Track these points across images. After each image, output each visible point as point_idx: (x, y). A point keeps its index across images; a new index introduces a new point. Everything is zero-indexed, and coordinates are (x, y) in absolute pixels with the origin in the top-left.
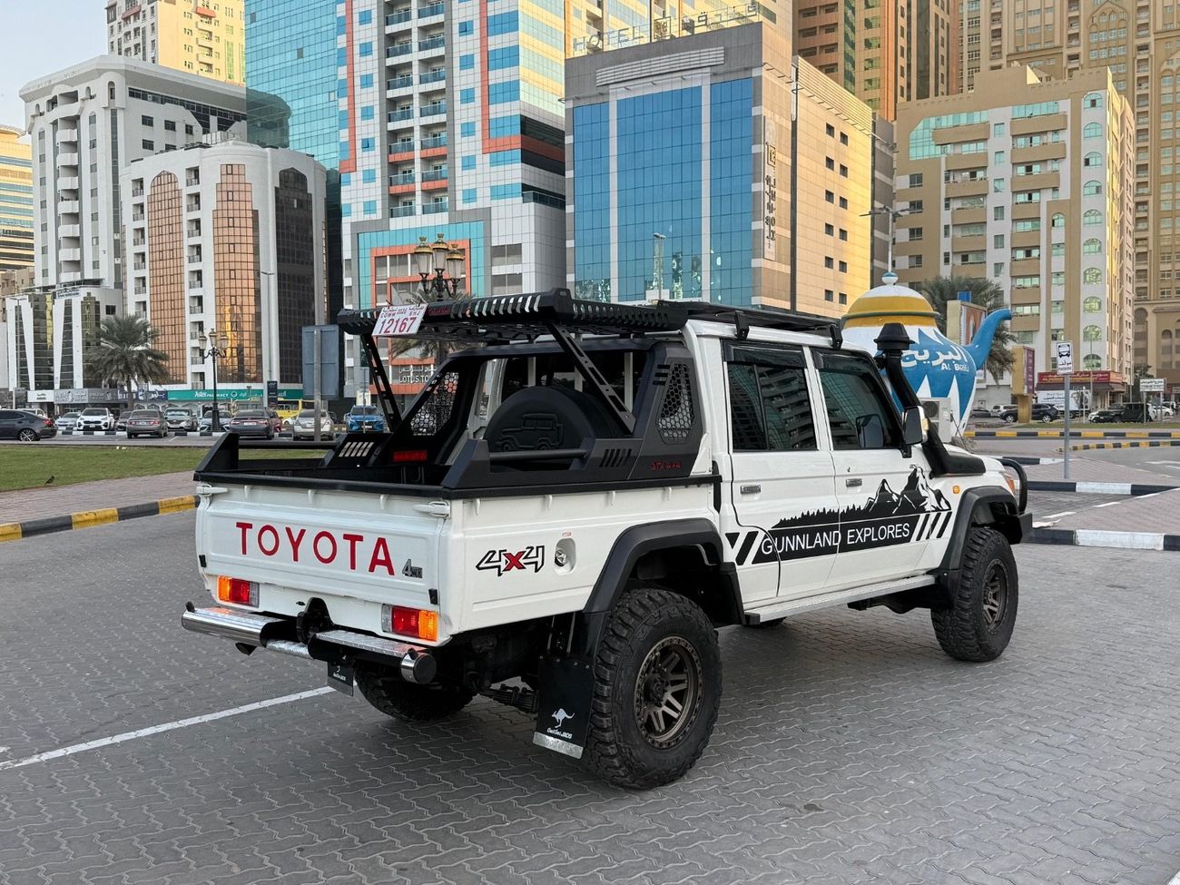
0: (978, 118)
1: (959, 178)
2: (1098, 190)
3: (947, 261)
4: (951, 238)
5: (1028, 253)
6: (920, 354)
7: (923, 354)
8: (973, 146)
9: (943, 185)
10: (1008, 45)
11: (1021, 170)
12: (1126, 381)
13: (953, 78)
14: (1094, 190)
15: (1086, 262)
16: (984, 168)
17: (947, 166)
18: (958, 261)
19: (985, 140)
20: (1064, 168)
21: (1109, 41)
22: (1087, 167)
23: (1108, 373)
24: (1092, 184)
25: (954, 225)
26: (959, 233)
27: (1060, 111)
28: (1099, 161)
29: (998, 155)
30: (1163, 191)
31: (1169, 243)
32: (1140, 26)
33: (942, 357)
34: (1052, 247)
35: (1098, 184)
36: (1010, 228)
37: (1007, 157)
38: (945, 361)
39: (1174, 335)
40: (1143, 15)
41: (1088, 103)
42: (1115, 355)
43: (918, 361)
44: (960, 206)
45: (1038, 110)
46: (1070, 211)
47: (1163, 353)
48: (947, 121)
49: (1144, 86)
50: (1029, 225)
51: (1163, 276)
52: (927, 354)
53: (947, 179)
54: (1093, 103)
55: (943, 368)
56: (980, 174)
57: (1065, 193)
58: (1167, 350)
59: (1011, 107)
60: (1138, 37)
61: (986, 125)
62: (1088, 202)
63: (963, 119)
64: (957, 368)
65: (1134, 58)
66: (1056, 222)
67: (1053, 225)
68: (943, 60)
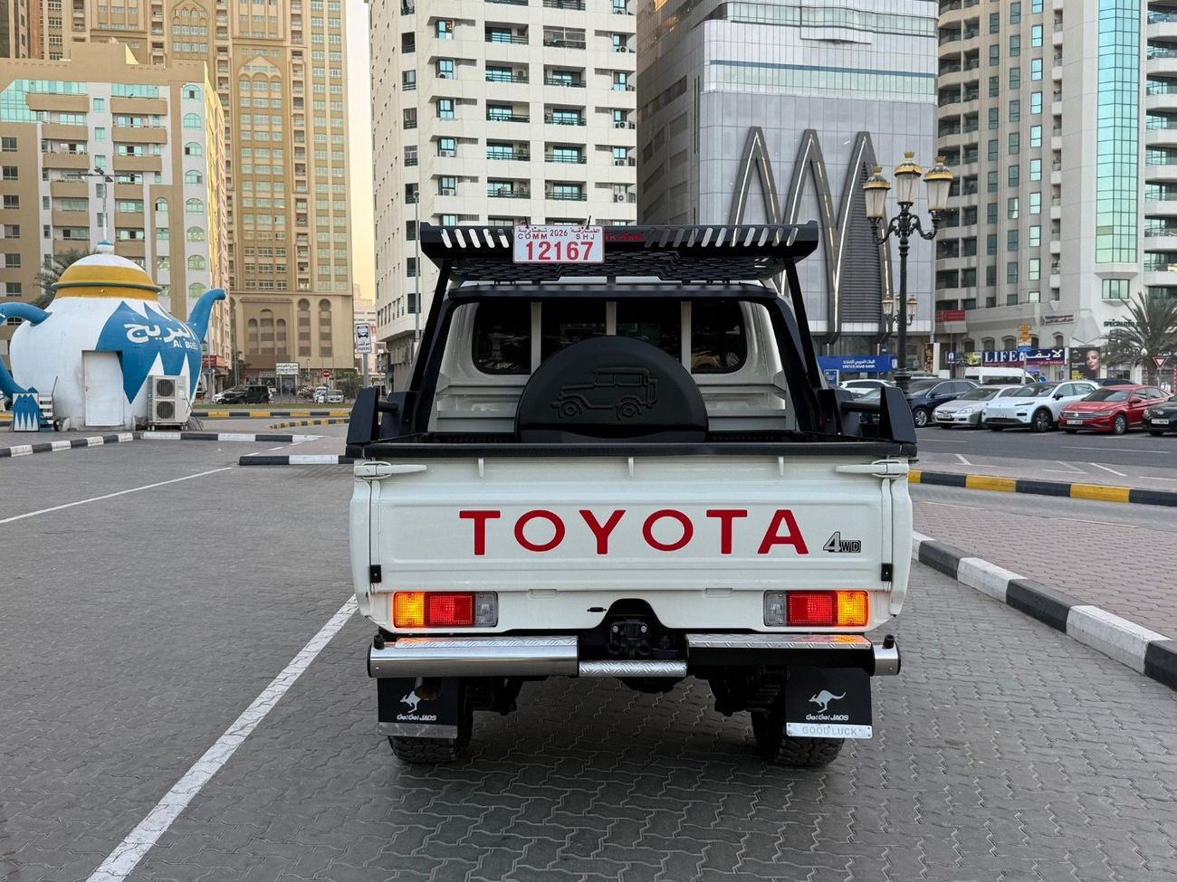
0: (75, 89)
1: (57, 148)
2: (199, 179)
3: (47, 234)
4: (51, 210)
5: (133, 235)
6: (151, 330)
7: (154, 330)
8: (71, 117)
9: (40, 155)
10: (91, 19)
11: (123, 150)
12: (227, 365)
13: (35, 43)
14: (195, 180)
15: (191, 249)
16: (84, 142)
17: (43, 135)
18: (60, 236)
19: (84, 113)
20: (166, 153)
21: (190, 36)
22: (188, 156)
23: (215, 357)
24: (194, 173)
25: (53, 198)
26: (60, 207)
27: (160, 96)
28: (199, 152)
29: (97, 131)
30: (244, 188)
31: (252, 238)
32: (219, 28)
33: (173, 334)
34: (157, 231)
35: (199, 175)
36: (114, 208)
37: (108, 134)
38: (176, 338)
39: (259, 323)
40: (222, 18)
41: (187, 94)
42: (219, 341)
43: (149, 337)
44: (59, 178)
45: (140, 91)
46: (172, 196)
47: (250, 340)
48: (42, 86)
49: (224, 86)
50: (132, 207)
51: (247, 268)
52: (157, 331)
53: (44, 147)
54: (192, 94)
55: (175, 345)
56: (80, 148)
57: (167, 178)
58: (253, 337)
59: (110, 84)
60: (218, 39)
61: (85, 99)
62: (190, 191)
63: (60, 87)
64: (188, 345)
65: (215, 59)
66: (159, 205)
67: (157, 209)
68: (23, 21)
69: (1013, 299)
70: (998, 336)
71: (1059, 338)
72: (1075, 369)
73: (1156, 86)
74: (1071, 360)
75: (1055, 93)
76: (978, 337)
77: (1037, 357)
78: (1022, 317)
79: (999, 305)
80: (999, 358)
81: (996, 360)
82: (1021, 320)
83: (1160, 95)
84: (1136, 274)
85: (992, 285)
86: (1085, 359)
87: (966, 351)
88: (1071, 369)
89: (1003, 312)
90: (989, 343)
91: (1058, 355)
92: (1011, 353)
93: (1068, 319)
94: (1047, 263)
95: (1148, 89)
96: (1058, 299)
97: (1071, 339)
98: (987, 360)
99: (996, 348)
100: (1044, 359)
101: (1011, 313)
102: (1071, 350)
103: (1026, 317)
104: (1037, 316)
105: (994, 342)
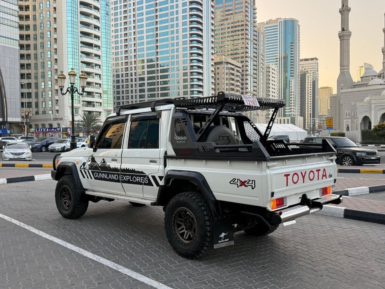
69: (44, 113)
70: (40, 124)
71: (59, 124)
72: (64, 134)
73: (83, 55)
74: (63, 131)
75: (55, 52)
76: (33, 124)
77: (52, 130)
78: (47, 118)
79: (40, 114)
80: (40, 130)
81: (39, 131)
82: (47, 119)
83: (84, 58)
84: (80, 107)
85: (37, 108)
86: (67, 131)
87: (29, 128)
88: (63, 134)
89: (41, 116)
90: (37, 125)
91: (59, 130)
92: (44, 129)
93: (61, 119)
94: (54, 102)
95: (81, 55)
96: (58, 113)
97: (62, 125)
98: (36, 131)
99: (39, 127)
100: (55, 131)
101: (44, 117)
102: (63, 128)
103: (49, 118)
104: (52, 118)
105: (38, 125)
